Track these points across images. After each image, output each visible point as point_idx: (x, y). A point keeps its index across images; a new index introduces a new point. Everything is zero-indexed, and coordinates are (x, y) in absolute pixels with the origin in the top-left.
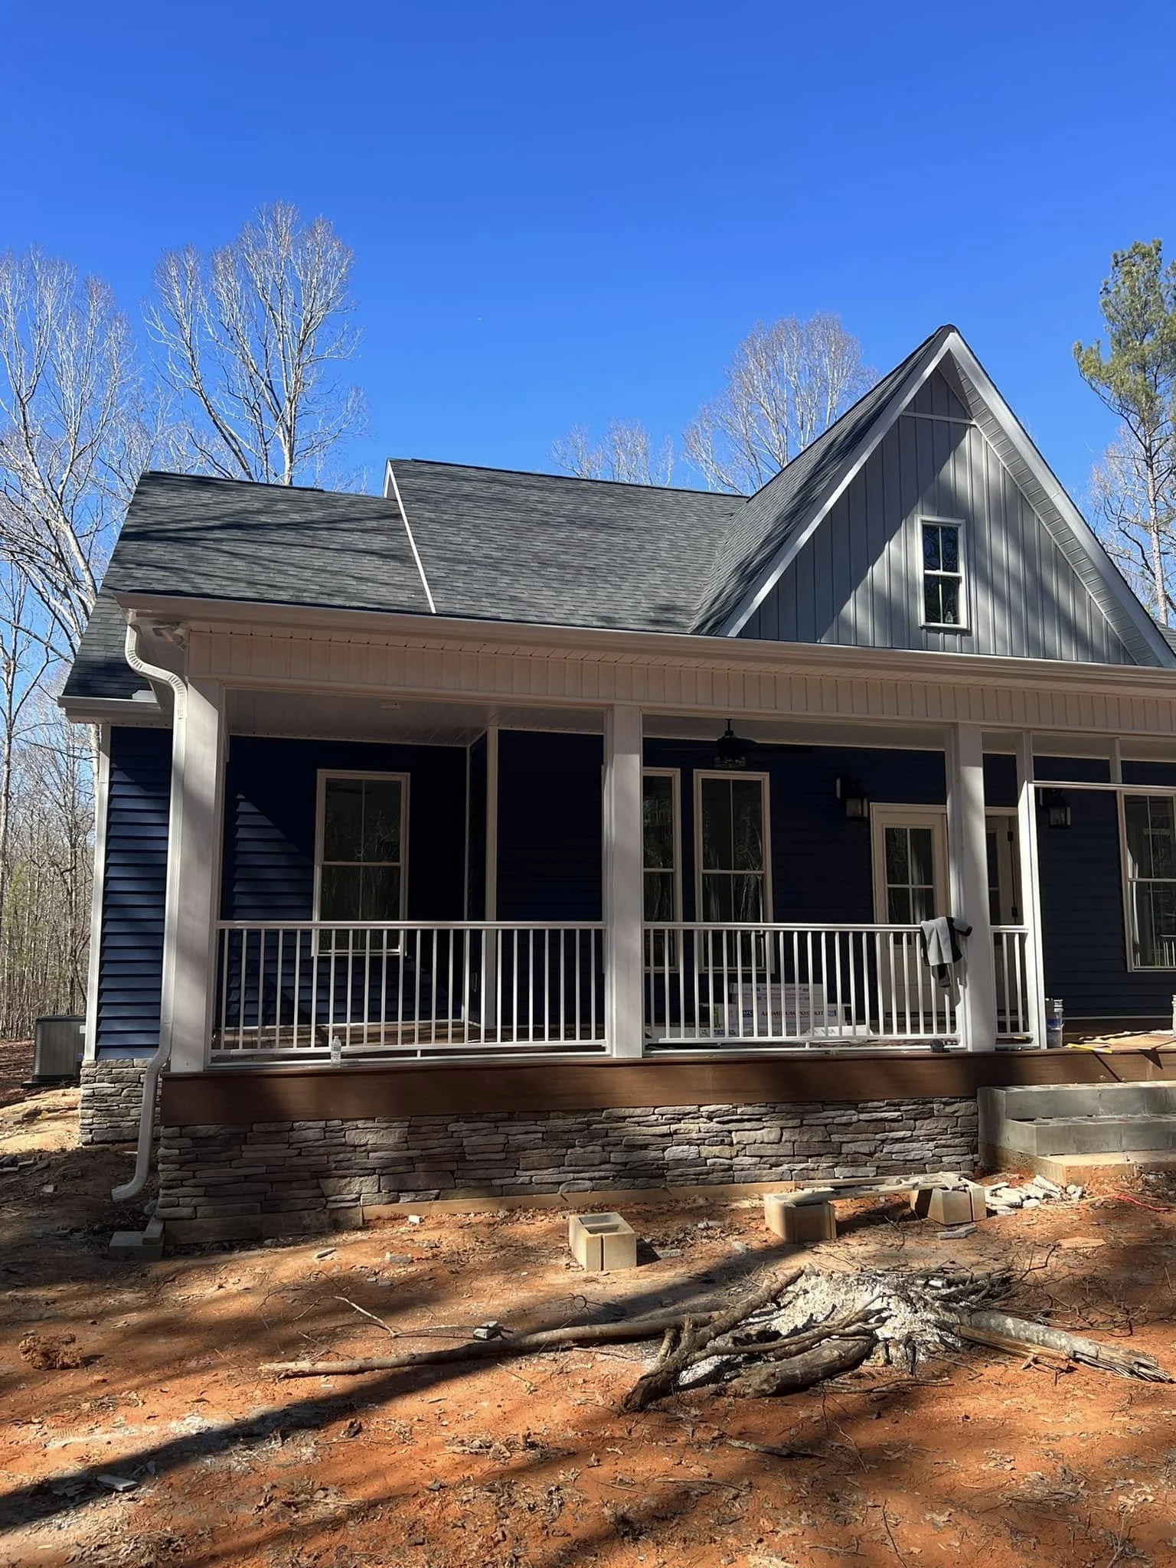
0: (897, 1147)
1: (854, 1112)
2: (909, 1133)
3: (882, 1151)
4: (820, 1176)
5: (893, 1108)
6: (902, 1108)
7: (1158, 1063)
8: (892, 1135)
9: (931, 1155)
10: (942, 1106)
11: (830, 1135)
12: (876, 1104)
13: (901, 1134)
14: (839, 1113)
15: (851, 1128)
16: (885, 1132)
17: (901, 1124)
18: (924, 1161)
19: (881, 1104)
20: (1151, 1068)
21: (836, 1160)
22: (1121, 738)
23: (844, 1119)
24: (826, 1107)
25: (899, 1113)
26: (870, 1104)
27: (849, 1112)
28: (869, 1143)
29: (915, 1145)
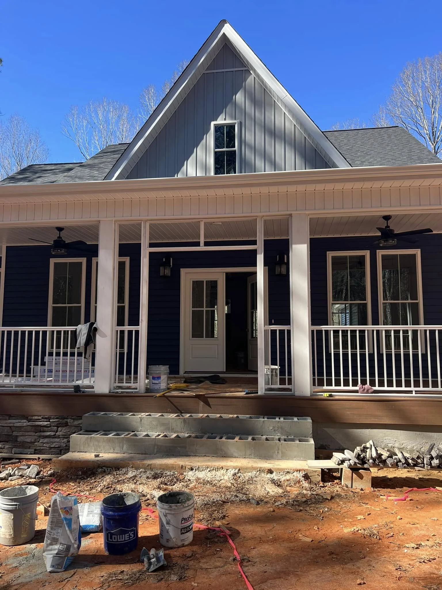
0: (46, 440)
1: (25, 421)
2: (53, 433)
3: (39, 442)
4: (5, 451)
5: (45, 420)
6: (51, 420)
7: (207, 404)
8: (43, 434)
9: (65, 445)
10: (72, 421)
11: (13, 432)
12: (36, 417)
13: (48, 433)
14: (17, 421)
15: (22, 429)
16: (40, 432)
17: (49, 428)
18: (61, 449)
19: (40, 418)
20: (201, 406)
21: (13, 444)
22: (204, 220)
23: (18, 425)
24: (10, 418)
25: (50, 423)
26: (33, 418)
27: (23, 421)
28: (32, 437)
29: (56, 440)
